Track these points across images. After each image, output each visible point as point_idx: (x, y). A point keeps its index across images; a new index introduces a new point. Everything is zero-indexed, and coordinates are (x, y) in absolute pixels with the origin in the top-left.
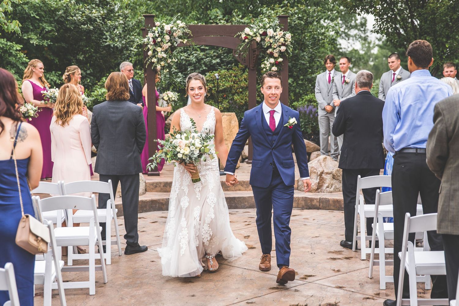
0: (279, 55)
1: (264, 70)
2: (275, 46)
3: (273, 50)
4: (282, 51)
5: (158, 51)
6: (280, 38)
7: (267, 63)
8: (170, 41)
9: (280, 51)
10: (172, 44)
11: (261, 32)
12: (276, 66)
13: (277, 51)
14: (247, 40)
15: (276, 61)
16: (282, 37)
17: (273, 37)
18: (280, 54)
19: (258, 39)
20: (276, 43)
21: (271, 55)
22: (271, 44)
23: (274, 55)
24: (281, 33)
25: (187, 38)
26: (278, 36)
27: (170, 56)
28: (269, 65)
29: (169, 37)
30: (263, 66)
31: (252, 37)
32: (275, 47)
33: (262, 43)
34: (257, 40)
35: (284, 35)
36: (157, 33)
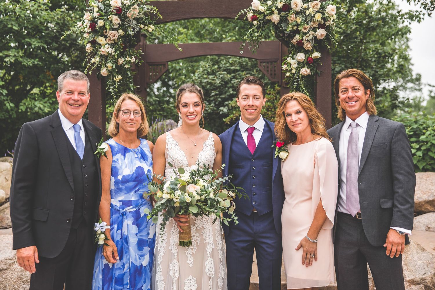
0: (314, 47)
1: (288, 74)
2: (305, 28)
3: (303, 37)
4: (319, 38)
5: (101, 43)
6: (316, 13)
7: (292, 62)
8: (122, 26)
9: (316, 37)
10: (126, 31)
11: (280, 5)
12: (308, 68)
13: (310, 37)
14: (255, 23)
15: (308, 58)
16: (318, 12)
17: (301, 13)
18: (316, 45)
19: (276, 18)
20: (307, 24)
21: (300, 47)
22: (298, 25)
23: (304, 46)
24: (317, 4)
25: (155, 23)
26: (311, 10)
27: (120, 52)
28: (296, 66)
29: (119, 19)
30: (284, 67)
31: (265, 16)
32: (306, 31)
33: (283, 25)
34: (273, 21)
35: (323, 8)
36: (98, 12)
